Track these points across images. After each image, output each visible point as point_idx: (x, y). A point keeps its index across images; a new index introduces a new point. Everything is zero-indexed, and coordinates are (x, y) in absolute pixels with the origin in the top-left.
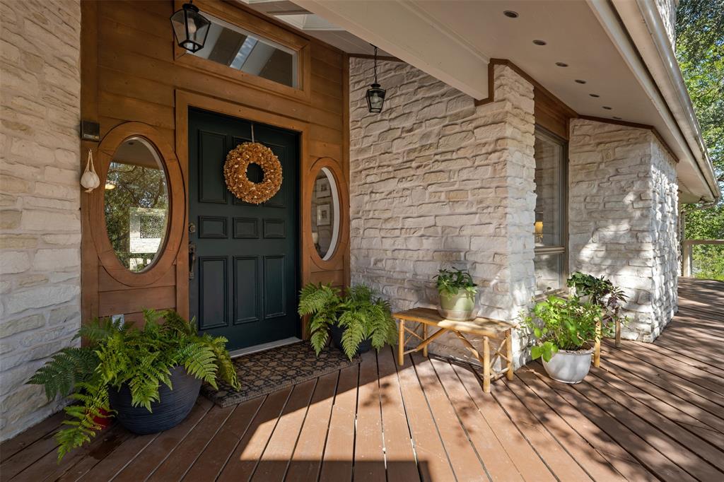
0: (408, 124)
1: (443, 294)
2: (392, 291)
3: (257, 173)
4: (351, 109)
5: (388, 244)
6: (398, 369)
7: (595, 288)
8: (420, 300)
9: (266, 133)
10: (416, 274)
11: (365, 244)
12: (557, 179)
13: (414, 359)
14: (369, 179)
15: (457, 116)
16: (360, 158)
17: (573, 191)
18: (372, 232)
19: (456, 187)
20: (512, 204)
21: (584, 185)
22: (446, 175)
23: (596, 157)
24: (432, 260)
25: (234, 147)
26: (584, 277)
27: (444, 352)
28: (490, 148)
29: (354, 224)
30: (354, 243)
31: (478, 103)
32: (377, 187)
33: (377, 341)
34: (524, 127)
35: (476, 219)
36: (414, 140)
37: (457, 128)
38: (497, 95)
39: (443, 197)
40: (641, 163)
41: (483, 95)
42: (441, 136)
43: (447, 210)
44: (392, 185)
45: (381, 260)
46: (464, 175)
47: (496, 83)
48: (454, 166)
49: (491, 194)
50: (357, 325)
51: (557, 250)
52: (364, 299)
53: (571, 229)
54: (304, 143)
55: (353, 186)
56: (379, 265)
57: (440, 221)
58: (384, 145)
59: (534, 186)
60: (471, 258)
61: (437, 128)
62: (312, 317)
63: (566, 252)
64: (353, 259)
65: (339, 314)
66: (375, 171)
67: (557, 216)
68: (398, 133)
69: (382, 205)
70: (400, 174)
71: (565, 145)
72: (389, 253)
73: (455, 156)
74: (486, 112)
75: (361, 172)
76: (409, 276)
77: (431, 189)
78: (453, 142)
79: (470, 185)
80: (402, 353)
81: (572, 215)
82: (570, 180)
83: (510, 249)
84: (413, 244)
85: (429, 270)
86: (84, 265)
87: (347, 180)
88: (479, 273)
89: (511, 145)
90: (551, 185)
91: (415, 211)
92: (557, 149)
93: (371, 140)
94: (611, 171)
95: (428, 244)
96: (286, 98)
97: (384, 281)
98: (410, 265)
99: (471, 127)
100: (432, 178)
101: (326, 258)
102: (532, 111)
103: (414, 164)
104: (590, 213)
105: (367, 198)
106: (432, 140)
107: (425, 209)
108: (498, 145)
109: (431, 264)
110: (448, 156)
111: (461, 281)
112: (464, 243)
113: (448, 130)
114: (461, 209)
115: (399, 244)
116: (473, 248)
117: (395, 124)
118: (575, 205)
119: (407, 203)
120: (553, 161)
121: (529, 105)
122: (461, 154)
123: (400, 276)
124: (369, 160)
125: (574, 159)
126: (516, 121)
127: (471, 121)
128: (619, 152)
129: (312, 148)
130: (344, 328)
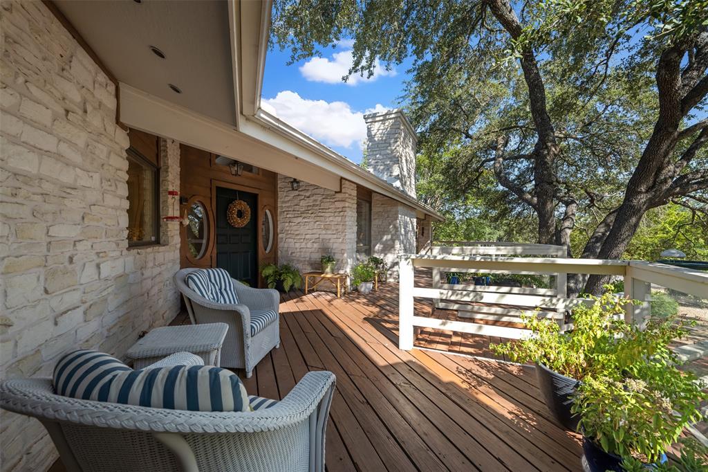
0: (307, 194)
1: (323, 265)
2: (300, 266)
3: (240, 214)
4: (279, 182)
5: (297, 245)
6: (305, 294)
7: (377, 262)
8: (313, 269)
9: (244, 196)
10: (310, 258)
11: (286, 245)
12: (367, 217)
13: (310, 292)
14: (288, 216)
15: (328, 195)
16: (284, 205)
17: (373, 223)
18: (290, 240)
19: (328, 223)
20: (348, 231)
21: (377, 221)
22: (323, 218)
23: (381, 209)
24: (318, 252)
25: (231, 202)
26: (374, 258)
27: (322, 289)
28: (341, 210)
29: (280, 236)
30: (280, 245)
31: (336, 192)
32: (292, 220)
33: (296, 285)
34: (353, 202)
35: (335, 236)
36: (310, 202)
37: (328, 200)
38: (343, 190)
39: (322, 227)
40: (396, 214)
41: (339, 190)
42: (321, 202)
43: (324, 232)
44: (300, 220)
45: (294, 253)
46: (331, 219)
47: (343, 186)
48: (327, 215)
49: (340, 227)
50: (289, 278)
51: (367, 247)
52: (288, 269)
53: (372, 239)
54: (259, 198)
55: (280, 218)
56: (294, 255)
57: (321, 237)
58: (296, 202)
59: (356, 223)
60: (333, 251)
61: (320, 199)
62: (267, 277)
63: (370, 248)
64: (279, 252)
65: (280, 275)
66: (291, 212)
67: (367, 232)
68: (303, 197)
69: (295, 228)
70: (304, 215)
71: (370, 203)
72: (298, 250)
73: (327, 211)
74: (339, 196)
75: (284, 212)
76: (307, 259)
77: (317, 223)
78: (326, 205)
79: (333, 223)
80: (307, 290)
81: (372, 232)
82: (372, 218)
83: (347, 248)
84: (309, 245)
85: (317, 256)
86: (181, 256)
87: (277, 216)
88: (337, 257)
89: (347, 209)
90: (365, 219)
91: (310, 232)
92: (368, 205)
93: (289, 198)
94: (386, 215)
95: (316, 245)
96: (252, 179)
97: (295, 262)
98: (308, 255)
99: (333, 200)
100: (318, 219)
101: (267, 252)
102: (356, 195)
103: (310, 212)
104: (379, 232)
105: (287, 224)
106: (318, 203)
107: (314, 231)
108: (343, 210)
109: (318, 254)
110: (324, 211)
111: (330, 260)
112: (330, 245)
113: (325, 200)
114: (329, 232)
115: (303, 245)
116: (334, 247)
117: (301, 193)
118: (374, 228)
119: (307, 228)
120: (365, 209)
121: (354, 193)
122: (330, 211)
123: (304, 259)
124: (288, 207)
125: (374, 210)
126: (350, 200)
127: (334, 198)
128: (389, 208)
129: (262, 201)
130: (283, 281)
